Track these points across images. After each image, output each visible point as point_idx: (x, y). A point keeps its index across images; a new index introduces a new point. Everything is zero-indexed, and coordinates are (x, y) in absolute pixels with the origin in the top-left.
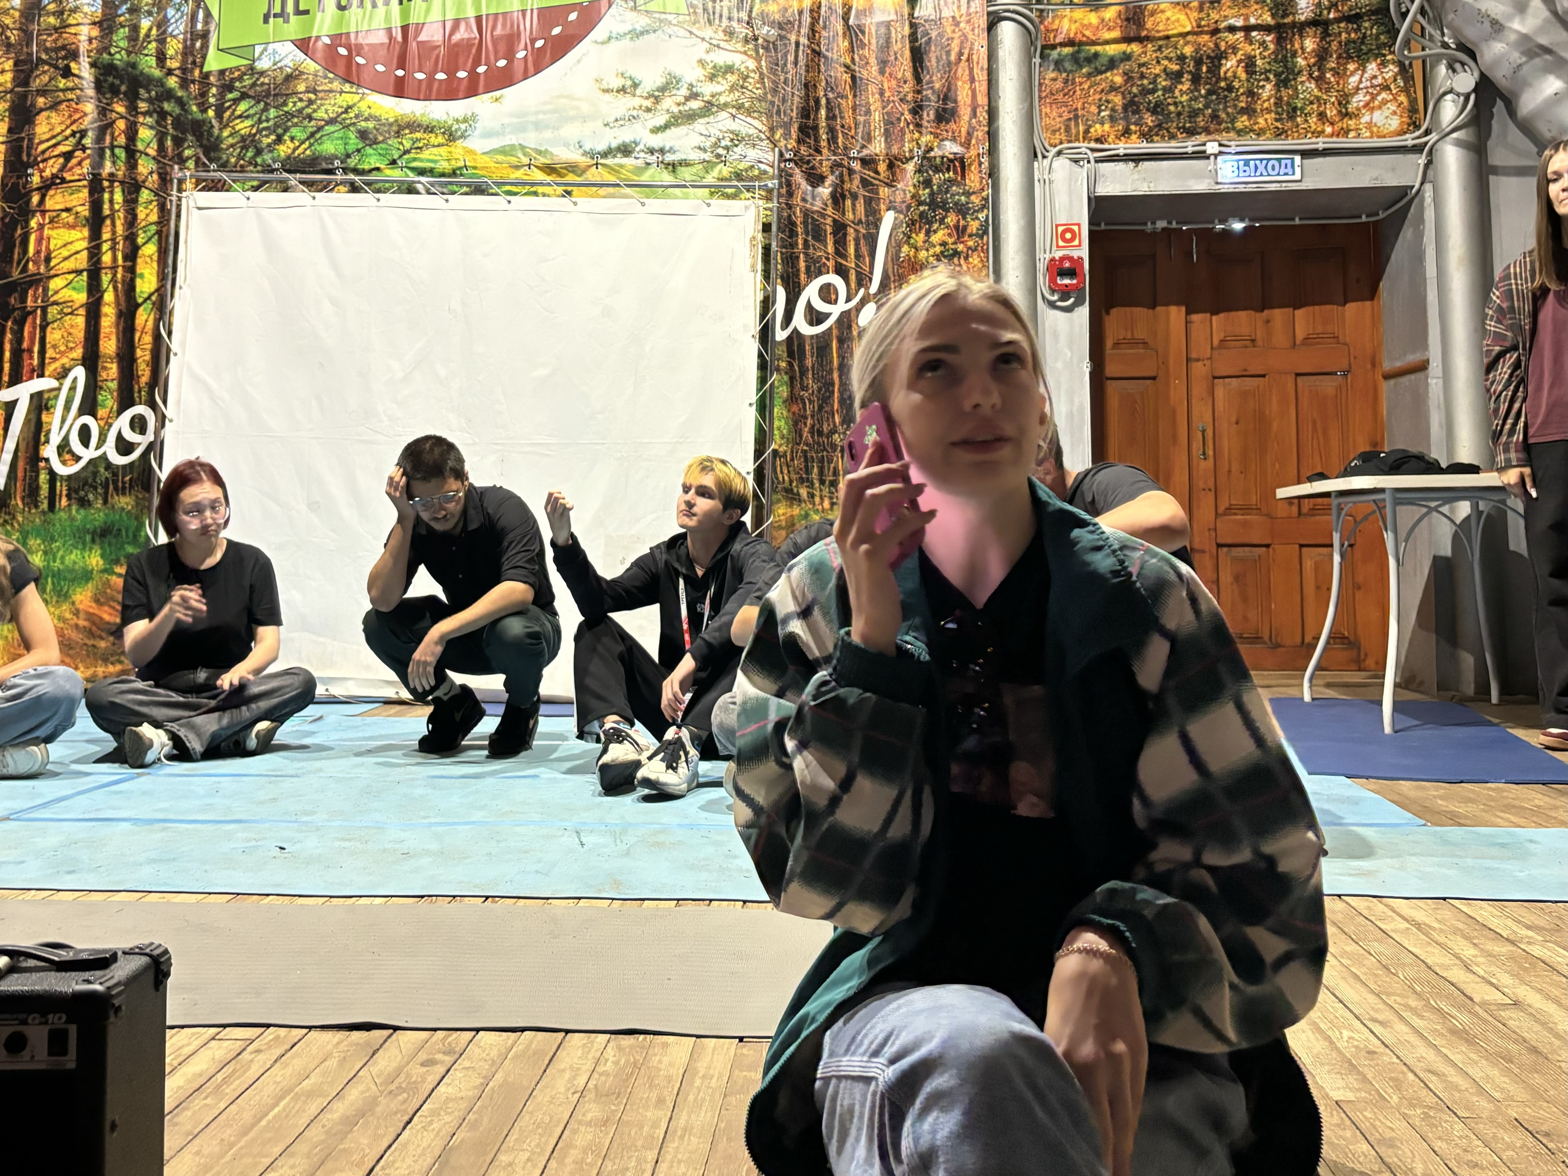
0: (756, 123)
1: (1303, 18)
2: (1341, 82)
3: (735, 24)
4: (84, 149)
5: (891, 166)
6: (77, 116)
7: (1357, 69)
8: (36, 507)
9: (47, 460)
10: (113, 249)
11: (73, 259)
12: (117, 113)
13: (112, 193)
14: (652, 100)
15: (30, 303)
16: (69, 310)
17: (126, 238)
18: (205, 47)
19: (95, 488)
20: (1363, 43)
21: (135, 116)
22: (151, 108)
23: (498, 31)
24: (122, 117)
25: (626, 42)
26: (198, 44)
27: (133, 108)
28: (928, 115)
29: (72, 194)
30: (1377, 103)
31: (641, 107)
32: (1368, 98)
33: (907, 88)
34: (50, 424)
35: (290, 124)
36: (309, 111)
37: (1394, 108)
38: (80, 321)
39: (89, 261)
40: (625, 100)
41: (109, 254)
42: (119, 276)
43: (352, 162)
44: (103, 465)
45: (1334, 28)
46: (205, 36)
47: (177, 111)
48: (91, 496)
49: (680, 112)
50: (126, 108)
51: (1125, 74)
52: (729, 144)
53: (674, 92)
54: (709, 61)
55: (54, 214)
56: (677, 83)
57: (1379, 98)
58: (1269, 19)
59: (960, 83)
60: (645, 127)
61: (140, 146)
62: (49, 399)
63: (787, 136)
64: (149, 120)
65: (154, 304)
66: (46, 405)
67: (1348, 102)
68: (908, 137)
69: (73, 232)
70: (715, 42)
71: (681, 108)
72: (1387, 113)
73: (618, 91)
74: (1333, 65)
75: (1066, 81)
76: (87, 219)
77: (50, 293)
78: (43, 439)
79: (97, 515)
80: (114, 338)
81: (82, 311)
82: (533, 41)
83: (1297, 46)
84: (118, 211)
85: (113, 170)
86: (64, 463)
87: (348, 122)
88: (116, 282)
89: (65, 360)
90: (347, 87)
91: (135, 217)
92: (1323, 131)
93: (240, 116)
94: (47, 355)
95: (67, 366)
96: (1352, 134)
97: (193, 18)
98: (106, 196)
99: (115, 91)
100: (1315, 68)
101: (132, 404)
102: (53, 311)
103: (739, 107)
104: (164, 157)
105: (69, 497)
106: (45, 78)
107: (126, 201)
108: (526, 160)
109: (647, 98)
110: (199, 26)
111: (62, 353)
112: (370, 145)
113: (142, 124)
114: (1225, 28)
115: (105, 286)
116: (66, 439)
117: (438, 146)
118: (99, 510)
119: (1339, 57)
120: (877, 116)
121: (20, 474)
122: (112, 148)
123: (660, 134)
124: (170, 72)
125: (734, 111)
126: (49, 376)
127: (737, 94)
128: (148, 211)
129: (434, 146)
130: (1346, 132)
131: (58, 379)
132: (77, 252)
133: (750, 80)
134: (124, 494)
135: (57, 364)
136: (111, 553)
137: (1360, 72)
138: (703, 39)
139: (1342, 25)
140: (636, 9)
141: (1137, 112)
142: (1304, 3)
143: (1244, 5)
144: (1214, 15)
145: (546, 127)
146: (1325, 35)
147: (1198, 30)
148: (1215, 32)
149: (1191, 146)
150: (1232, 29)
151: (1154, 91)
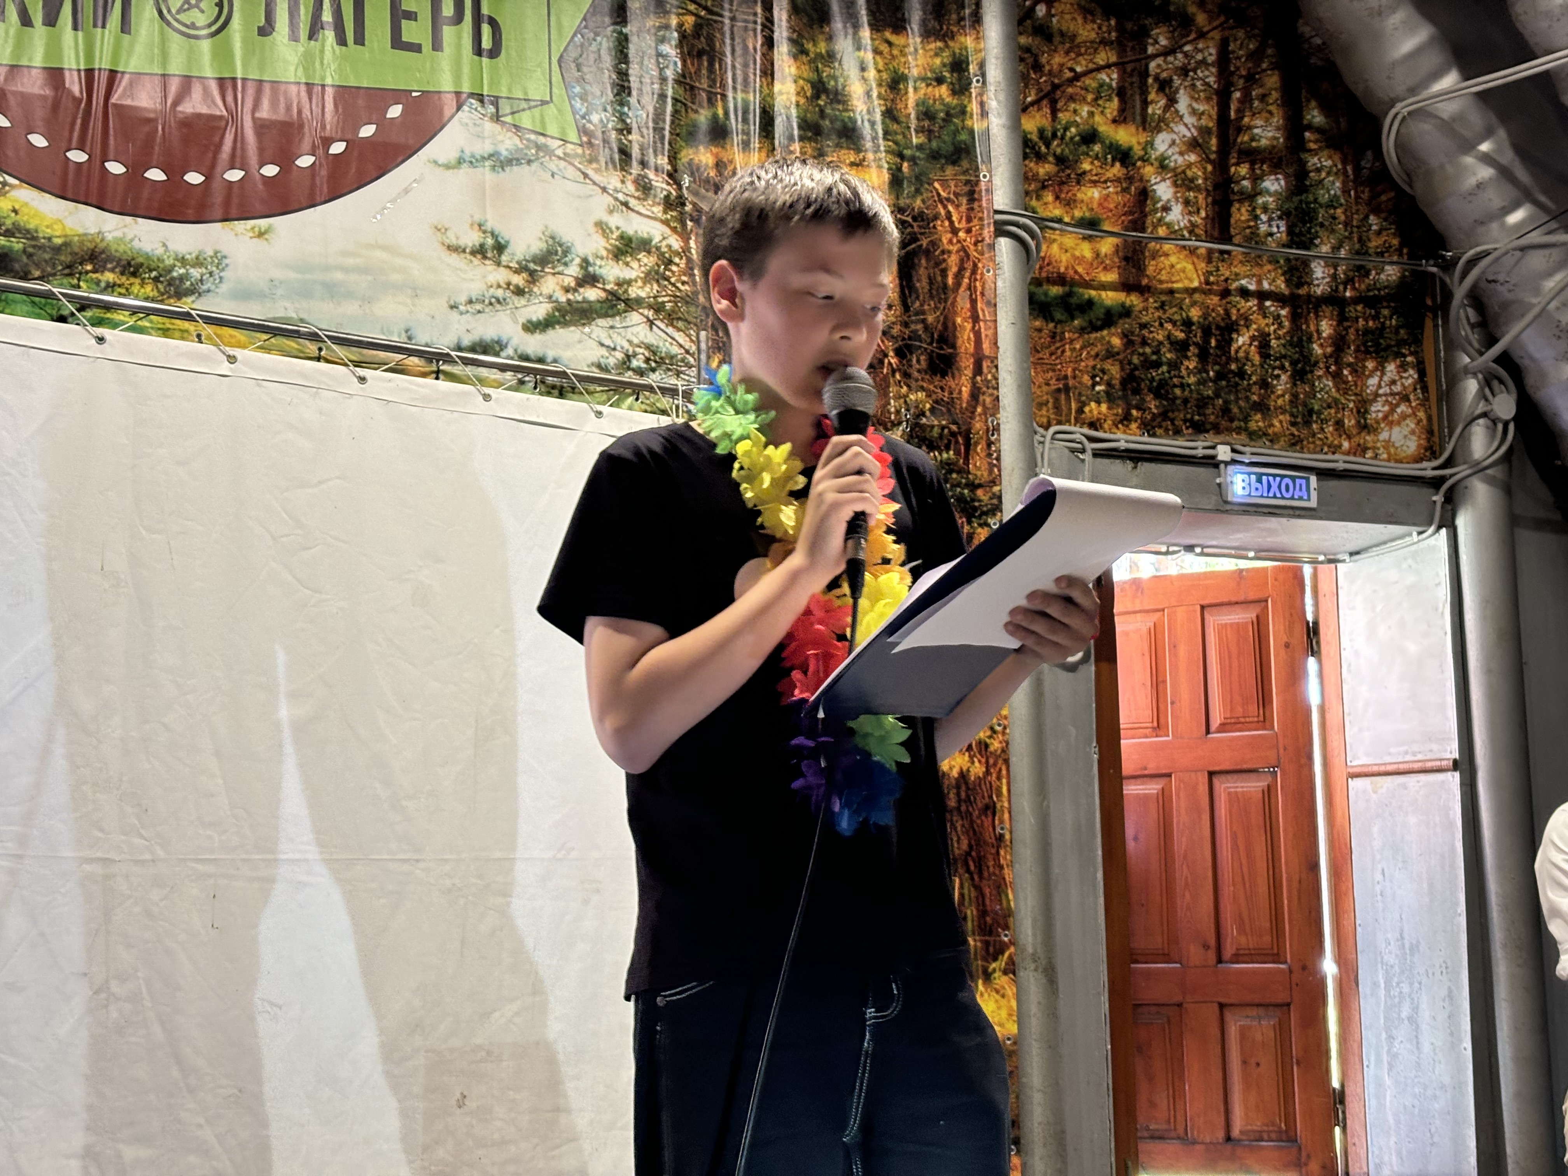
0: (680, 337)
1: (1319, 291)
2: (1359, 383)
3: (651, 175)
7: (1376, 369)
14: (524, 275)
20: (1382, 337)
23: (265, 112)
25: (485, 173)
28: (918, 361)
30: (1396, 416)
31: (509, 284)
32: (1386, 408)
37: (1413, 426)
40: (482, 269)
45: (1351, 311)
49: (569, 300)
51: (1124, 335)
52: (644, 365)
53: (560, 268)
54: (613, 226)
56: (566, 252)
57: (1399, 410)
58: (1283, 286)
59: (959, 320)
60: (515, 322)
67: (1367, 411)
68: (893, 390)
70: (621, 196)
71: (570, 296)
72: (1406, 431)
73: (473, 253)
74: (1351, 360)
75: (1056, 336)
82: (327, 142)
83: (1312, 328)
92: (1340, 446)
96: (1369, 454)
100: (1331, 361)
103: (658, 308)
109: (517, 272)
114: (1236, 289)
119: (1357, 351)
123: (538, 337)
125: (651, 314)
127: (655, 287)
130: (1365, 450)
133: (674, 268)
137: (1379, 373)
138: (604, 190)
139: (1359, 308)
140: (497, 118)
141: (1137, 391)
142: (1319, 272)
143: (1256, 262)
144: (1225, 272)
145: (349, 295)
146: (1342, 318)
147: (1206, 289)
148: (1225, 293)
149: (1199, 447)
150: (1244, 293)
151: (1157, 365)
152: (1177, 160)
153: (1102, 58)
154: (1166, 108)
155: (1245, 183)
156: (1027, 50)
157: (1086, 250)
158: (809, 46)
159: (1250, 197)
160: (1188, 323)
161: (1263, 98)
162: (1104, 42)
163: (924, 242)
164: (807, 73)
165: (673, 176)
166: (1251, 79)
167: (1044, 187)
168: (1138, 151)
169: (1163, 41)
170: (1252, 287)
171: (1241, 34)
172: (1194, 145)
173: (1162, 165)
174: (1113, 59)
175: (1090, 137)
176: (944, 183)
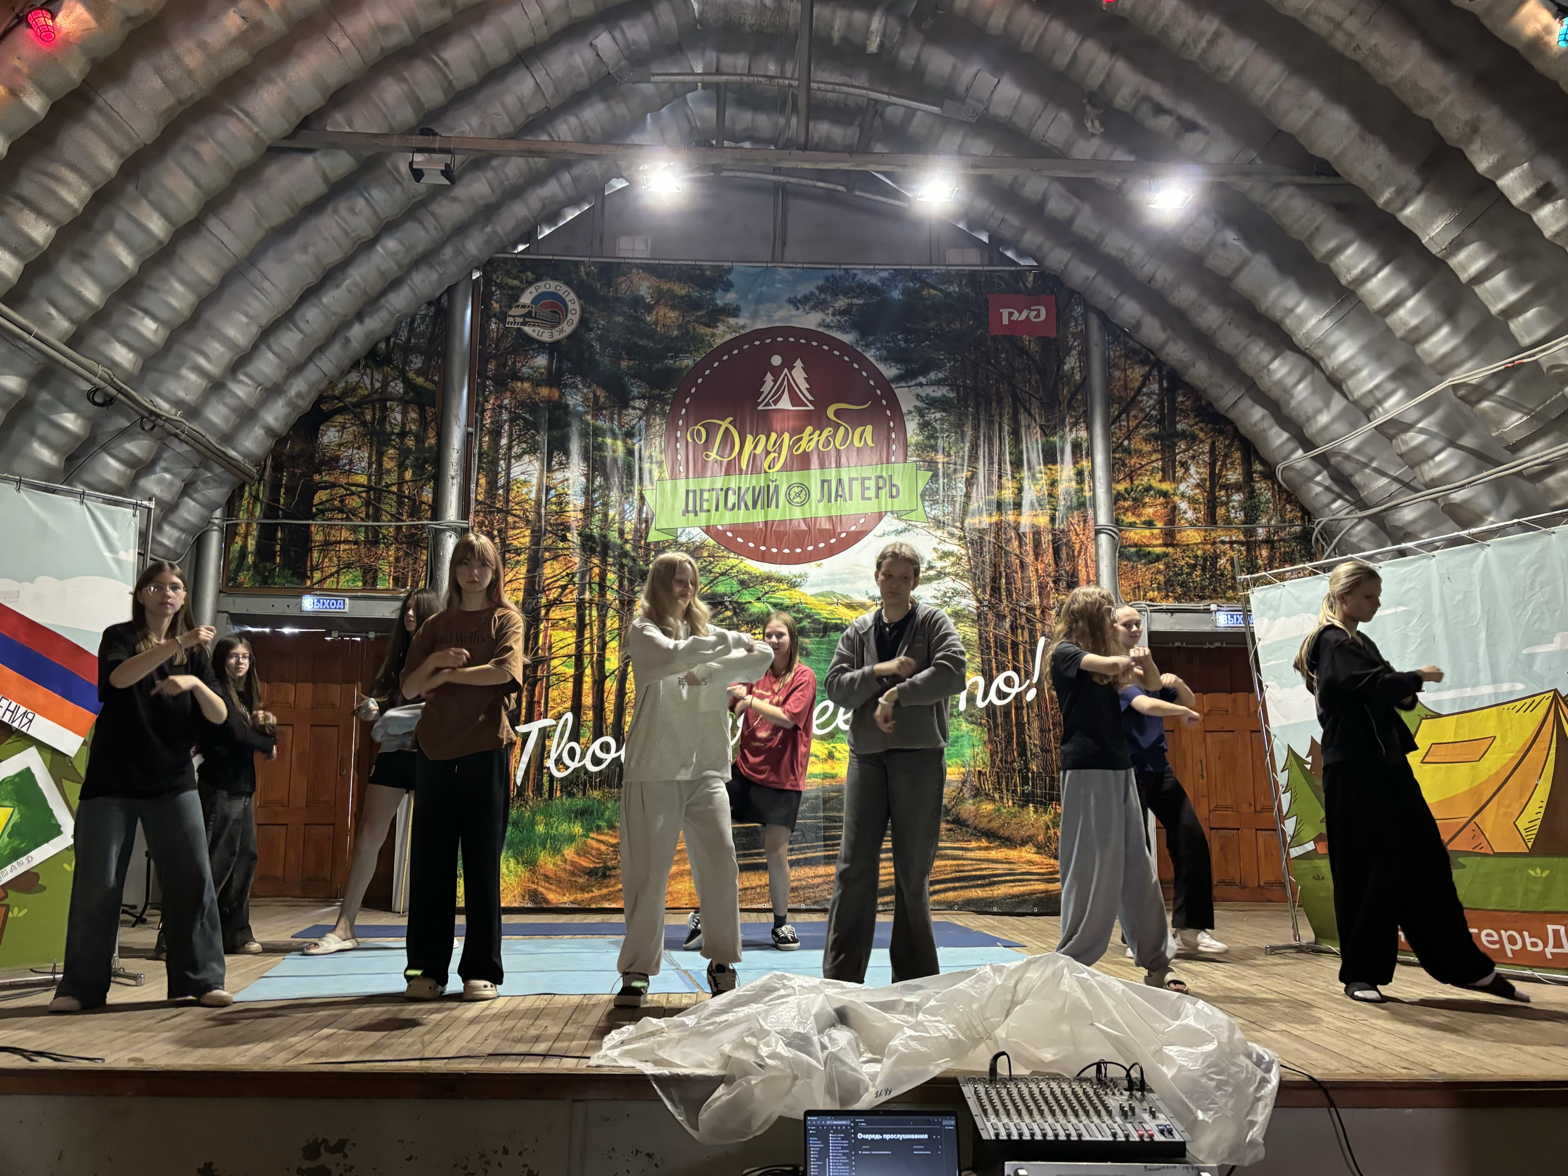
0: (966, 584)
1: (1261, 539)
3: (954, 529)
4: (574, 584)
5: (1043, 612)
6: (569, 564)
8: (541, 796)
9: (548, 768)
10: (591, 643)
11: (565, 648)
12: (594, 563)
13: (591, 610)
15: (539, 673)
16: (563, 679)
17: (599, 637)
18: (647, 528)
19: (577, 786)
20: (1293, 553)
21: (605, 566)
22: (616, 561)
24: (597, 566)
26: (644, 526)
27: (604, 561)
28: (1063, 584)
29: (566, 610)
33: (1051, 569)
34: (550, 747)
36: (711, 567)
38: (570, 685)
39: (576, 650)
41: (589, 646)
42: (595, 659)
43: (735, 598)
44: (583, 772)
45: (1277, 545)
46: (647, 521)
47: (631, 564)
48: (575, 790)
50: (600, 561)
51: (1165, 564)
52: (951, 595)
54: (939, 549)
55: (555, 621)
58: (1242, 538)
59: (1080, 568)
61: (608, 584)
62: (550, 732)
63: (984, 592)
64: (614, 568)
66: (548, 735)
68: (1052, 596)
69: (566, 632)
70: (942, 538)
75: (1133, 567)
76: (575, 625)
77: (551, 668)
78: (546, 756)
79: (579, 802)
80: (591, 695)
81: (571, 680)
82: (841, 533)
83: (1257, 553)
84: (595, 621)
85: (591, 598)
86: (559, 770)
87: (733, 575)
88: (593, 663)
89: (560, 708)
90: (732, 555)
91: (604, 625)
94: (549, 706)
95: (561, 712)
97: (640, 511)
98: (587, 612)
99: (593, 551)
101: (601, 735)
102: (553, 679)
103: (957, 575)
104: (623, 591)
105: (561, 791)
106: (550, 541)
107: (599, 615)
108: (835, 600)
110: (644, 515)
111: (558, 704)
112: (745, 589)
113: (610, 571)
114: (1219, 541)
115: (586, 665)
116: (560, 756)
117: (785, 590)
118: (580, 799)
119: (1280, 560)
120: (1035, 584)
121: (531, 777)
122: (590, 583)
124: (626, 541)
125: (953, 577)
126: (550, 718)
127: (955, 568)
128: (612, 622)
129: (782, 590)
131: (555, 720)
132: (568, 645)
133: (963, 560)
134: (596, 789)
135: (555, 711)
136: (587, 825)
139: (1281, 543)
140: (898, 518)
141: (1172, 585)
142: (1260, 530)
143: (1229, 530)
144: (1213, 535)
145: (847, 582)
146: (1273, 548)
147: (1205, 542)
148: (1214, 543)
149: (1202, 606)
150: (1223, 542)
151: (1181, 574)
152: (1190, 493)
153: (1154, 458)
154: (1185, 473)
155: (1224, 498)
156: (1120, 459)
157: (1147, 533)
158: (1017, 476)
159: (1226, 504)
160: (1196, 557)
161: (1232, 463)
162: (1155, 451)
163: (1065, 540)
164: (1015, 485)
165: (962, 529)
166: (1226, 456)
167: (1127, 510)
168: (1171, 491)
169: (1183, 447)
170: (1227, 539)
171: (1221, 438)
172: (1198, 486)
173: (1183, 496)
174: (1159, 456)
175: (1149, 488)
176: (1073, 518)
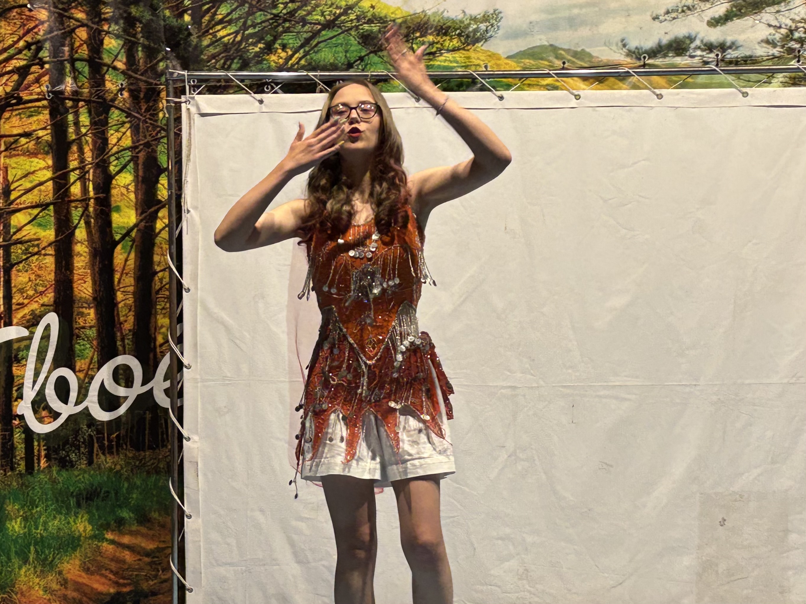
4: (42, 63)
6: (32, 25)
8: (13, 469)
9: (22, 417)
10: (83, 178)
11: (36, 191)
12: (77, 20)
13: (77, 115)
16: (36, 249)
17: (97, 166)
19: (78, 448)
21: (98, 23)
22: (117, 13)
24: (83, 25)
27: (95, 15)
29: (30, 116)
34: (23, 377)
35: (280, 29)
36: (302, 13)
38: (50, 261)
39: (55, 193)
41: (78, 184)
42: (91, 209)
44: (85, 422)
47: (147, 16)
48: (73, 457)
50: (87, 14)
55: (12, 139)
61: (107, 59)
62: (19, 349)
64: (114, 28)
65: (133, 241)
66: (16, 356)
69: (35, 160)
76: (50, 145)
77: (12, 231)
78: (15, 394)
79: (82, 476)
80: (89, 280)
81: (51, 251)
84: (85, 135)
85: (76, 88)
86: (41, 420)
87: (348, 25)
88: (88, 216)
89: (34, 306)
91: (105, 141)
93: (221, 22)
94: (14, 301)
95: (37, 312)
98: (71, 117)
101: (114, 353)
102: (17, 251)
104: (136, 71)
105: (48, 458)
107: (93, 123)
108: (558, 64)
111: (30, 298)
112: (375, 52)
113: (108, 33)
115: (76, 222)
116: (41, 393)
117: (453, 50)
118: (85, 472)
122: (73, 61)
123: (719, 28)
126: (18, 324)
128: (119, 135)
129: (448, 51)
131: (27, 328)
132: (41, 184)
134: (111, 453)
135: (26, 311)
136: (100, 517)
